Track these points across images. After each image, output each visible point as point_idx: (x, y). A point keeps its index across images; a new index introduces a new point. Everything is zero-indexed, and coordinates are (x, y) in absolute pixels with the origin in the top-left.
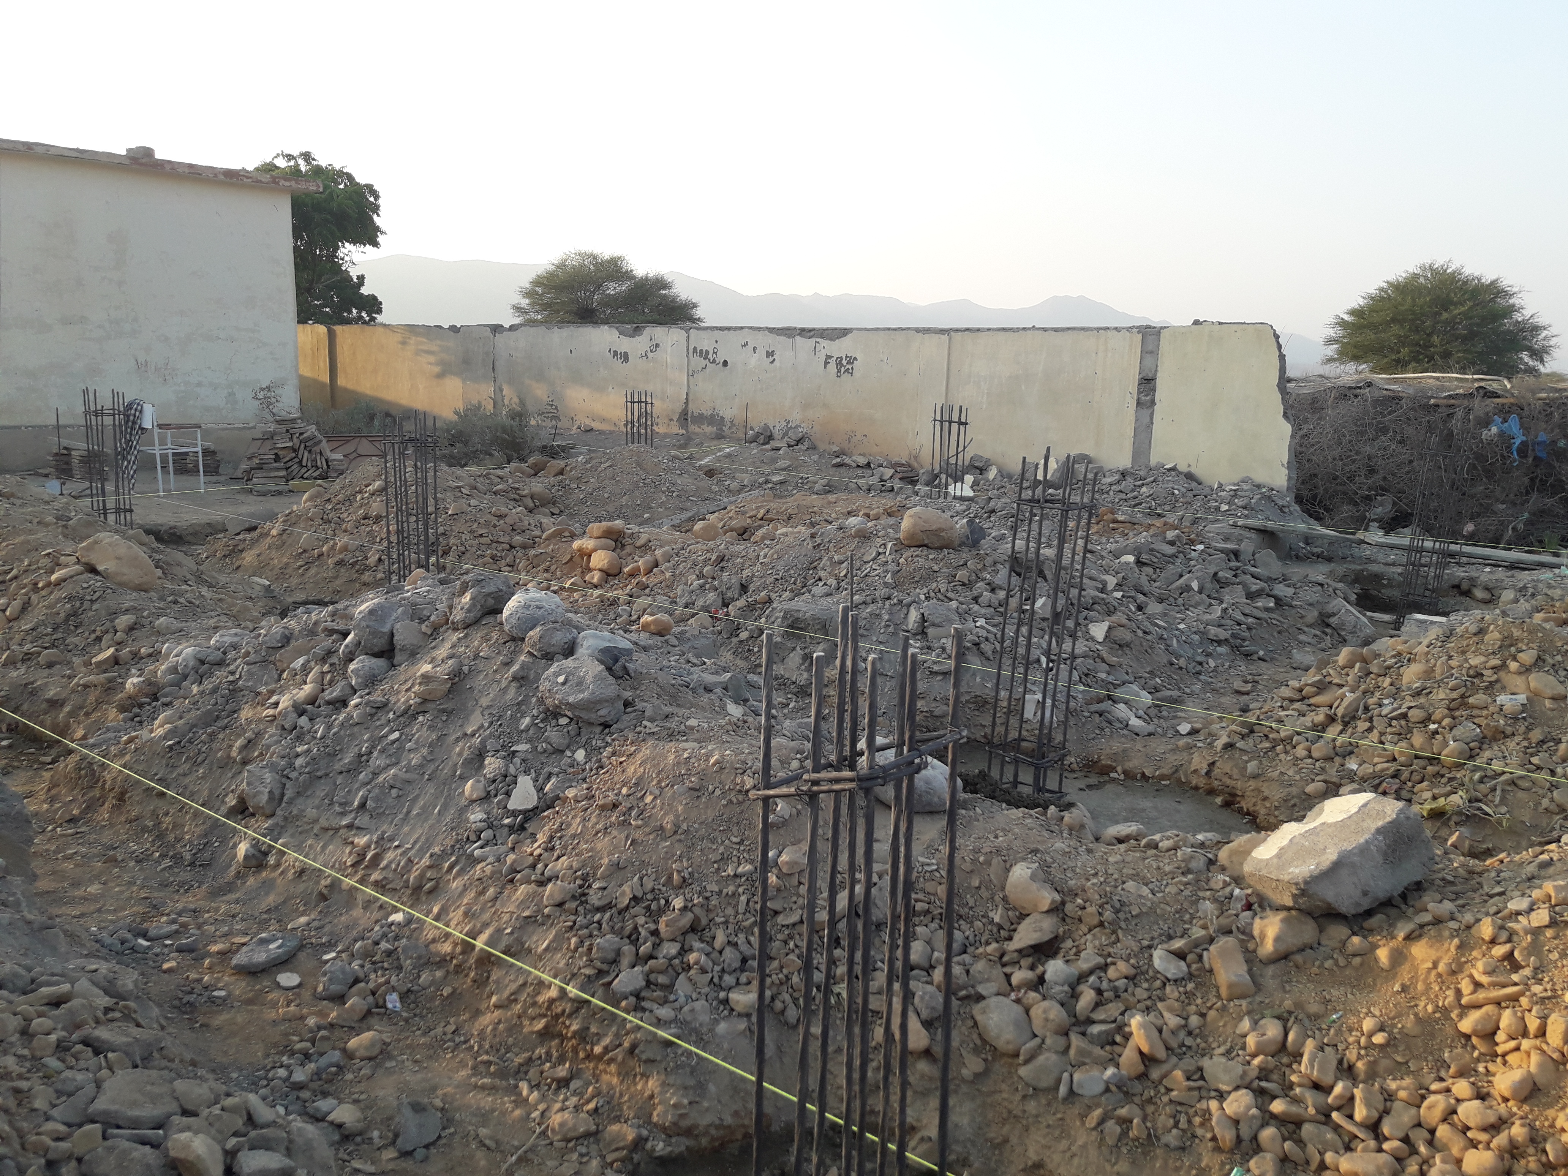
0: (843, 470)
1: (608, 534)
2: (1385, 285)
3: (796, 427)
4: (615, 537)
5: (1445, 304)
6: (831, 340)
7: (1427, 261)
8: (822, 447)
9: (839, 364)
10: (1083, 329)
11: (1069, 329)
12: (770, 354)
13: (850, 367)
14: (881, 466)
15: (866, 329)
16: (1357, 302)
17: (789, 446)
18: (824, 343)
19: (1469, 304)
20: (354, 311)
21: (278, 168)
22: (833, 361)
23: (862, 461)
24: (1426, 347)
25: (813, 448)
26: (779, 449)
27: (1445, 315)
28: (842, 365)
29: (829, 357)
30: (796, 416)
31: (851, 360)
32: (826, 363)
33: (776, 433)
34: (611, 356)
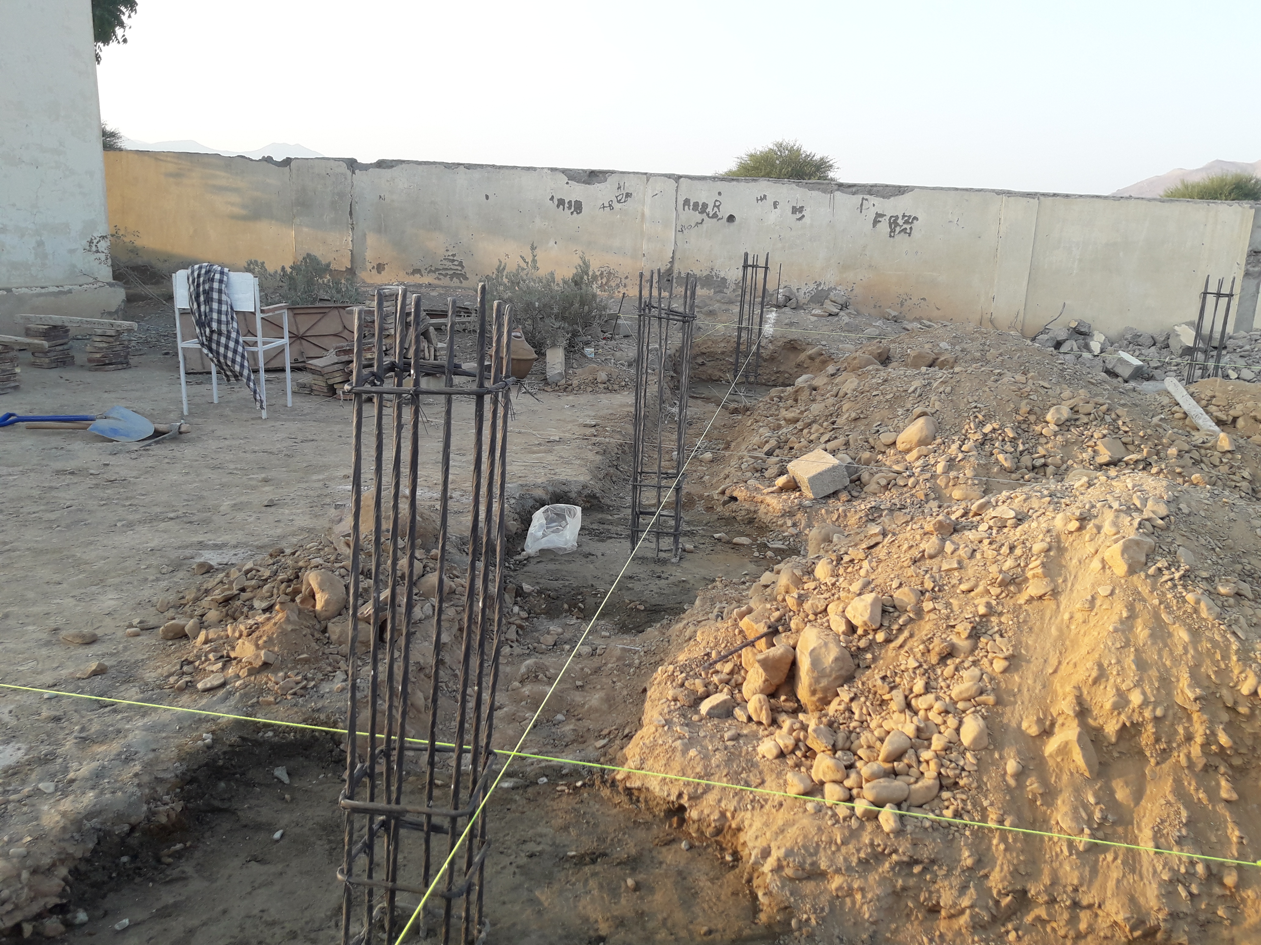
3: (831, 289)
6: (882, 197)
8: (864, 310)
9: (893, 222)
12: (796, 210)
13: (908, 227)
18: (873, 199)
22: (885, 220)
28: (897, 224)
29: (879, 215)
30: (830, 278)
31: (910, 220)
32: (876, 222)
34: (553, 205)
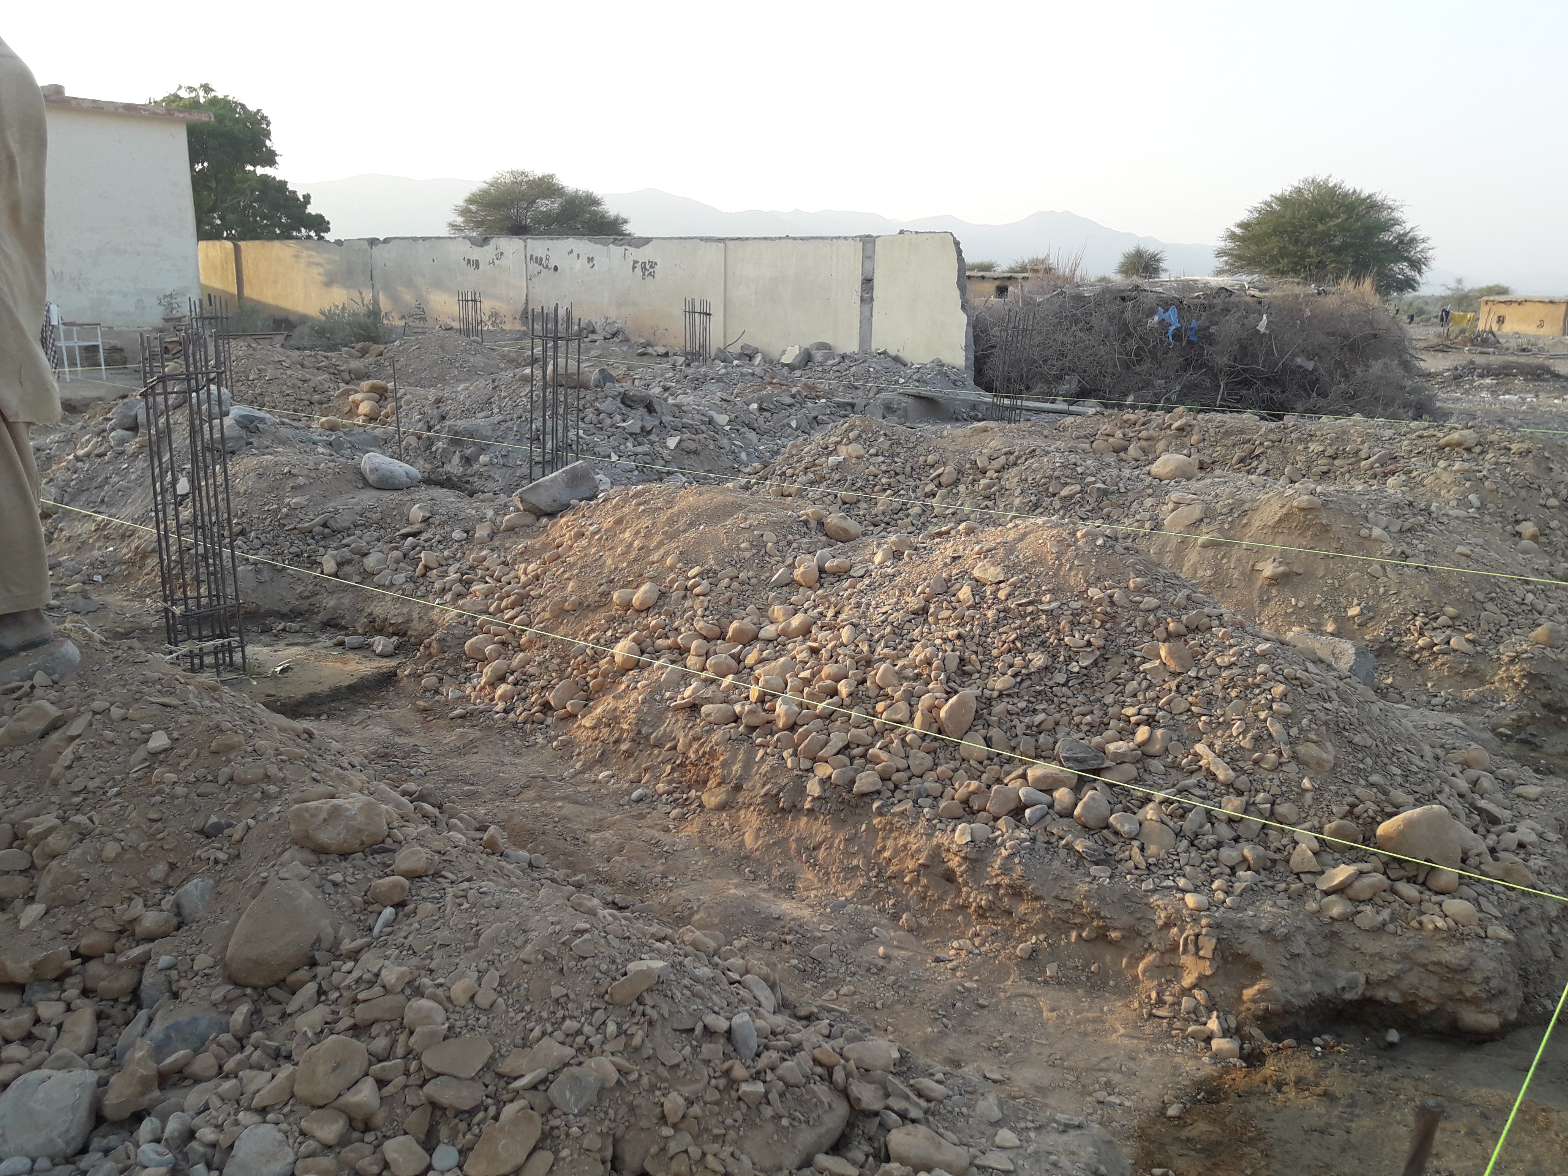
0: (644, 358)
1: (373, 389)
2: (1269, 199)
3: (614, 322)
4: (380, 392)
5: (1323, 216)
6: (638, 247)
7: (1310, 175)
8: (633, 339)
9: (644, 268)
10: (822, 238)
11: (812, 238)
12: (590, 260)
13: (652, 270)
14: (675, 354)
15: (664, 239)
16: (1244, 216)
17: (605, 339)
18: (632, 250)
19: (1344, 216)
20: (303, 230)
21: (181, 99)
22: (639, 265)
23: (661, 350)
24: (1302, 258)
25: (627, 340)
26: (595, 341)
27: (1320, 227)
28: (646, 269)
29: (636, 262)
30: (613, 314)
31: (653, 265)
32: (634, 268)
33: (597, 327)
34: (465, 263)
